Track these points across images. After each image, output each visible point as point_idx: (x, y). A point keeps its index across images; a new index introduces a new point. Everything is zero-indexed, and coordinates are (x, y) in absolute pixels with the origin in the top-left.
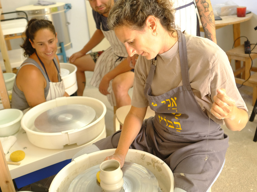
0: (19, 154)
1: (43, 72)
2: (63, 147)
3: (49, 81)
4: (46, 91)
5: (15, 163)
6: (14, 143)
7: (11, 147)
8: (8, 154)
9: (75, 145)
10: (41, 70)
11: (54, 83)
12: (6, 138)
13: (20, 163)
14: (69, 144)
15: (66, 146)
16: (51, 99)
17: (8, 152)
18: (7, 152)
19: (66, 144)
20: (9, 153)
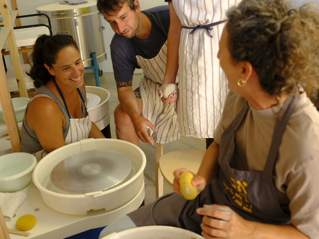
0: (28, 220)
1: (61, 106)
2: (86, 213)
3: (70, 118)
4: (65, 130)
5: (23, 232)
6: (23, 203)
7: (19, 207)
8: (14, 218)
9: (103, 210)
10: (59, 104)
11: (76, 120)
12: (13, 194)
13: (29, 233)
14: (95, 210)
15: (91, 212)
16: (71, 143)
17: (15, 215)
18: (13, 215)
19: (91, 209)
20: (16, 217)
